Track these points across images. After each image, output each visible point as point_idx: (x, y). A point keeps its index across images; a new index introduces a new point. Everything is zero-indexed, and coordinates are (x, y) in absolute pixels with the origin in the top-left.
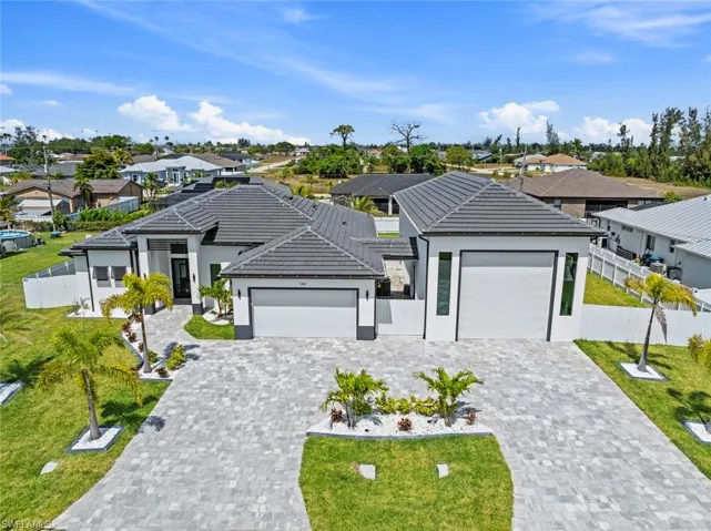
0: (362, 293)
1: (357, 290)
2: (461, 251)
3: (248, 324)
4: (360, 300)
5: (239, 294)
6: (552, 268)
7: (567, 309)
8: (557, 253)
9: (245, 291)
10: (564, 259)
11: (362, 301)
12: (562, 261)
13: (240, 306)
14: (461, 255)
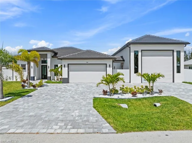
0: (108, 65)
1: (106, 64)
2: (142, 50)
3: (67, 77)
4: (107, 68)
5: (65, 66)
6: (172, 57)
7: (179, 71)
8: (173, 51)
9: (66, 65)
10: (176, 53)
11: (108, 68)
12: (175, 54)
13: (65, 70)
14: (141, 52)
